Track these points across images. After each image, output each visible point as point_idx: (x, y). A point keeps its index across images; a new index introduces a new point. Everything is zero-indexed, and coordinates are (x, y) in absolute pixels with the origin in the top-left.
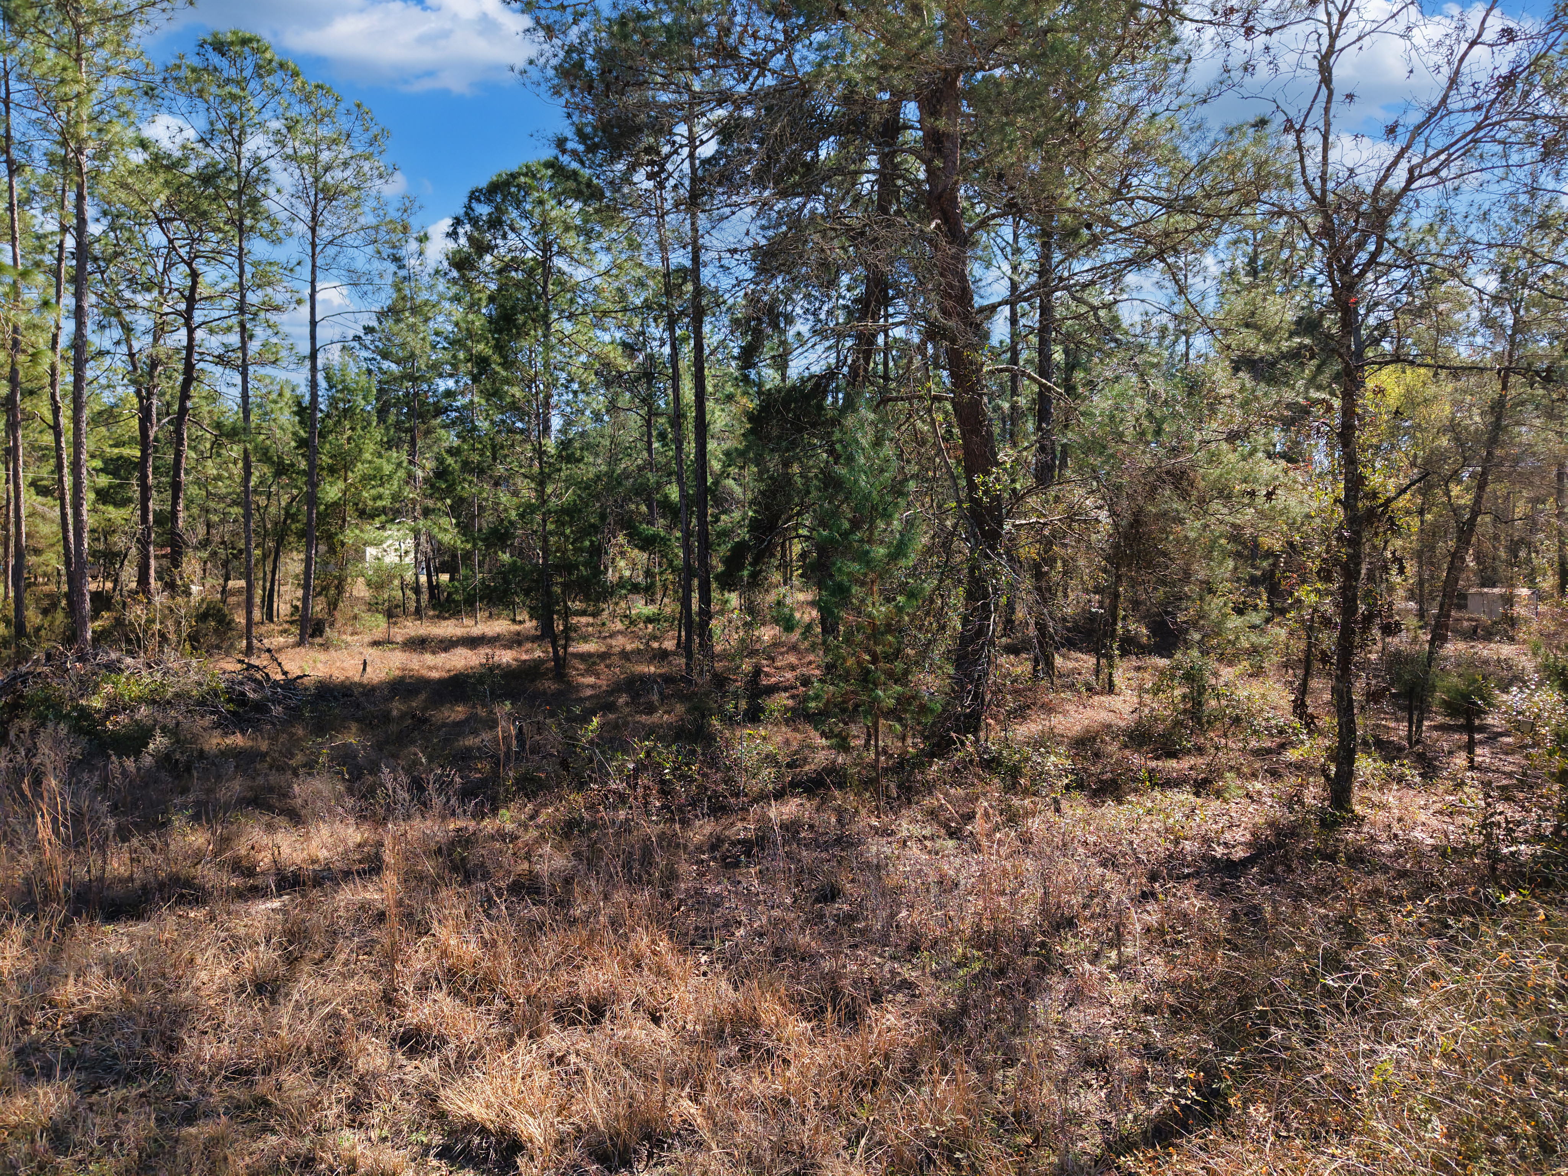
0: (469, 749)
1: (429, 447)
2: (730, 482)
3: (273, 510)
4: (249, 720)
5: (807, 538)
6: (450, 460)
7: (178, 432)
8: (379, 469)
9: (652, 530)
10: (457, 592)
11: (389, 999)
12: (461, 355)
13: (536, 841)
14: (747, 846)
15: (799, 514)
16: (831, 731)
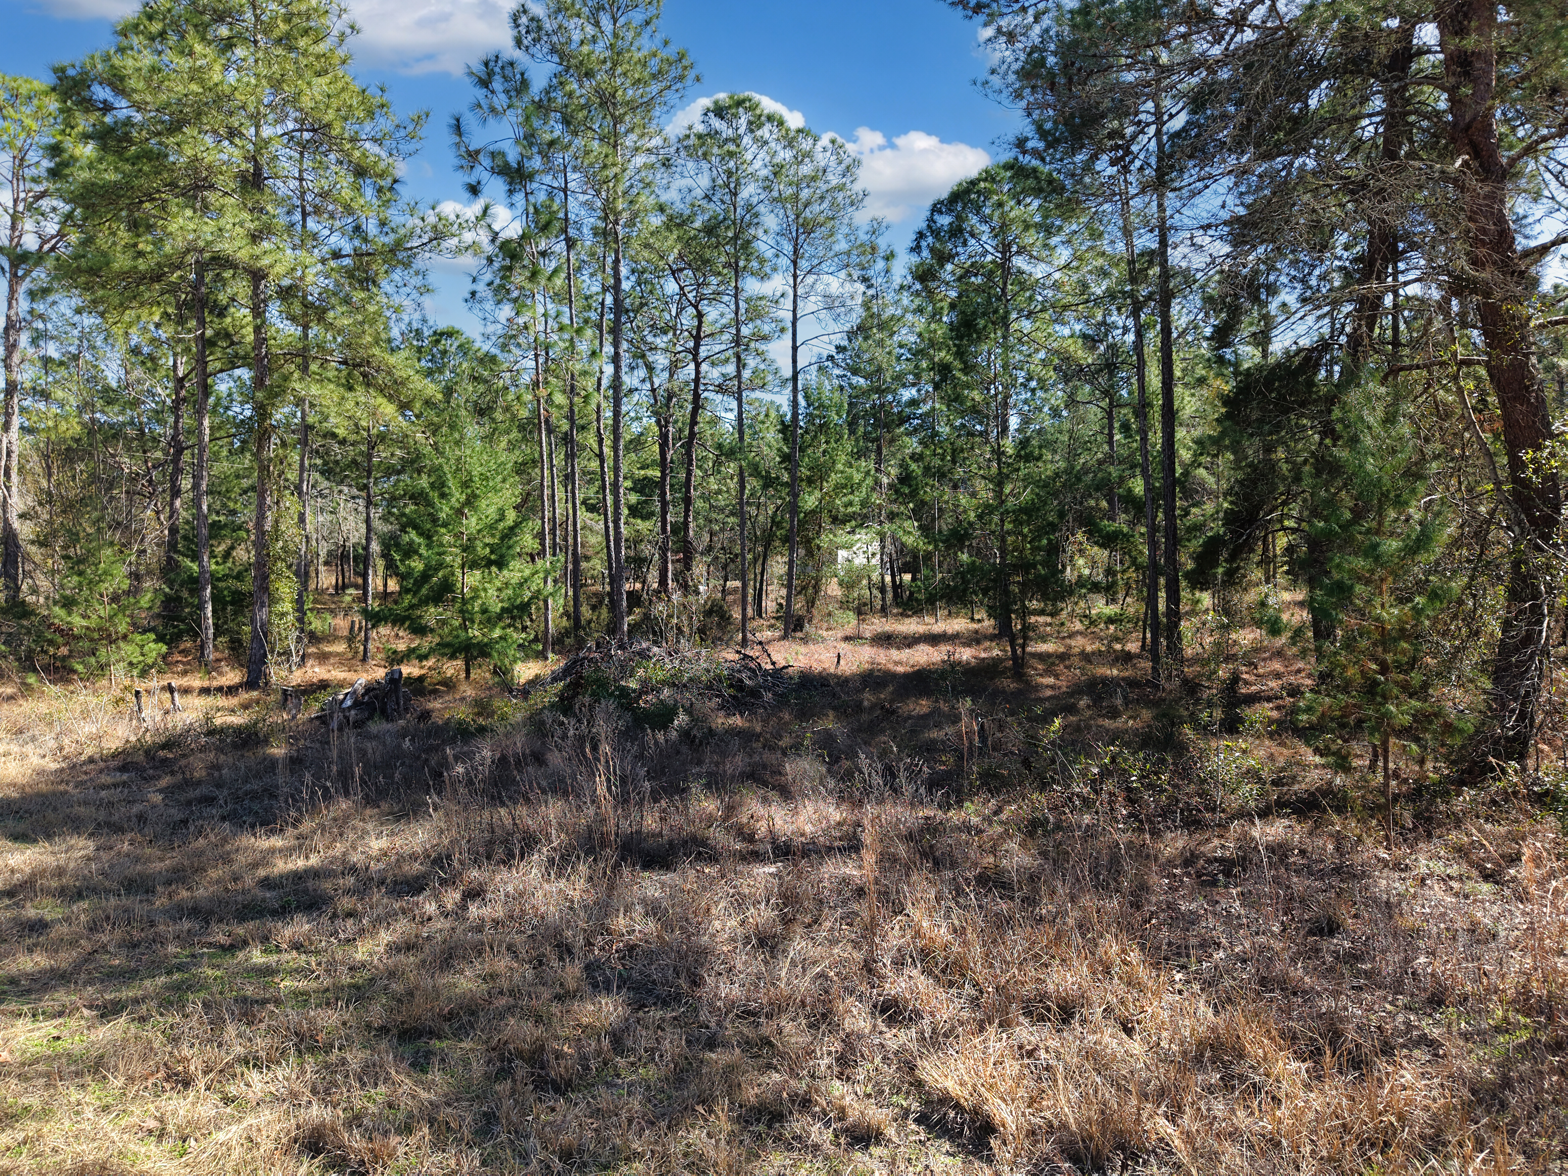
0: (934, 741)
1: (894, 455)
2: (1202, 472)
3: (760, 518)
4: (745, 704)
5: (1294, 531)
6: (914, 466)
7: (689, 454)
8: (850, 478)
9: (1113, 526)
10: (919, 591)
11: (869, 968)
12: (924, 364)
13: (1001, 836)
14: (1228, 866)
15: (1285, 503)
16: (1327, 748)
